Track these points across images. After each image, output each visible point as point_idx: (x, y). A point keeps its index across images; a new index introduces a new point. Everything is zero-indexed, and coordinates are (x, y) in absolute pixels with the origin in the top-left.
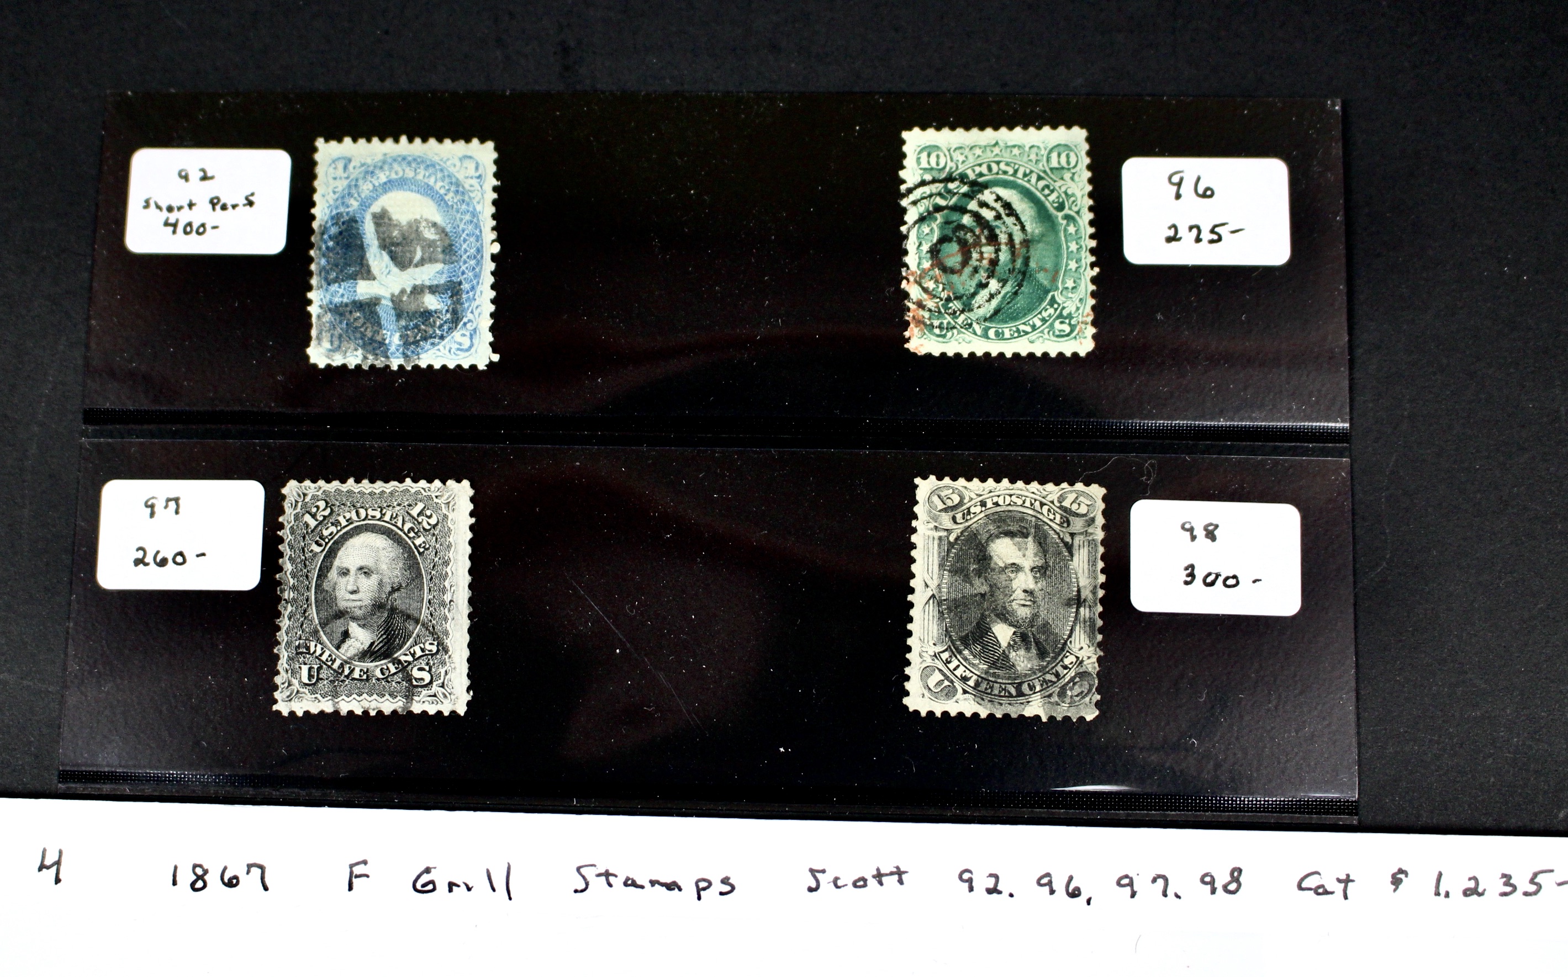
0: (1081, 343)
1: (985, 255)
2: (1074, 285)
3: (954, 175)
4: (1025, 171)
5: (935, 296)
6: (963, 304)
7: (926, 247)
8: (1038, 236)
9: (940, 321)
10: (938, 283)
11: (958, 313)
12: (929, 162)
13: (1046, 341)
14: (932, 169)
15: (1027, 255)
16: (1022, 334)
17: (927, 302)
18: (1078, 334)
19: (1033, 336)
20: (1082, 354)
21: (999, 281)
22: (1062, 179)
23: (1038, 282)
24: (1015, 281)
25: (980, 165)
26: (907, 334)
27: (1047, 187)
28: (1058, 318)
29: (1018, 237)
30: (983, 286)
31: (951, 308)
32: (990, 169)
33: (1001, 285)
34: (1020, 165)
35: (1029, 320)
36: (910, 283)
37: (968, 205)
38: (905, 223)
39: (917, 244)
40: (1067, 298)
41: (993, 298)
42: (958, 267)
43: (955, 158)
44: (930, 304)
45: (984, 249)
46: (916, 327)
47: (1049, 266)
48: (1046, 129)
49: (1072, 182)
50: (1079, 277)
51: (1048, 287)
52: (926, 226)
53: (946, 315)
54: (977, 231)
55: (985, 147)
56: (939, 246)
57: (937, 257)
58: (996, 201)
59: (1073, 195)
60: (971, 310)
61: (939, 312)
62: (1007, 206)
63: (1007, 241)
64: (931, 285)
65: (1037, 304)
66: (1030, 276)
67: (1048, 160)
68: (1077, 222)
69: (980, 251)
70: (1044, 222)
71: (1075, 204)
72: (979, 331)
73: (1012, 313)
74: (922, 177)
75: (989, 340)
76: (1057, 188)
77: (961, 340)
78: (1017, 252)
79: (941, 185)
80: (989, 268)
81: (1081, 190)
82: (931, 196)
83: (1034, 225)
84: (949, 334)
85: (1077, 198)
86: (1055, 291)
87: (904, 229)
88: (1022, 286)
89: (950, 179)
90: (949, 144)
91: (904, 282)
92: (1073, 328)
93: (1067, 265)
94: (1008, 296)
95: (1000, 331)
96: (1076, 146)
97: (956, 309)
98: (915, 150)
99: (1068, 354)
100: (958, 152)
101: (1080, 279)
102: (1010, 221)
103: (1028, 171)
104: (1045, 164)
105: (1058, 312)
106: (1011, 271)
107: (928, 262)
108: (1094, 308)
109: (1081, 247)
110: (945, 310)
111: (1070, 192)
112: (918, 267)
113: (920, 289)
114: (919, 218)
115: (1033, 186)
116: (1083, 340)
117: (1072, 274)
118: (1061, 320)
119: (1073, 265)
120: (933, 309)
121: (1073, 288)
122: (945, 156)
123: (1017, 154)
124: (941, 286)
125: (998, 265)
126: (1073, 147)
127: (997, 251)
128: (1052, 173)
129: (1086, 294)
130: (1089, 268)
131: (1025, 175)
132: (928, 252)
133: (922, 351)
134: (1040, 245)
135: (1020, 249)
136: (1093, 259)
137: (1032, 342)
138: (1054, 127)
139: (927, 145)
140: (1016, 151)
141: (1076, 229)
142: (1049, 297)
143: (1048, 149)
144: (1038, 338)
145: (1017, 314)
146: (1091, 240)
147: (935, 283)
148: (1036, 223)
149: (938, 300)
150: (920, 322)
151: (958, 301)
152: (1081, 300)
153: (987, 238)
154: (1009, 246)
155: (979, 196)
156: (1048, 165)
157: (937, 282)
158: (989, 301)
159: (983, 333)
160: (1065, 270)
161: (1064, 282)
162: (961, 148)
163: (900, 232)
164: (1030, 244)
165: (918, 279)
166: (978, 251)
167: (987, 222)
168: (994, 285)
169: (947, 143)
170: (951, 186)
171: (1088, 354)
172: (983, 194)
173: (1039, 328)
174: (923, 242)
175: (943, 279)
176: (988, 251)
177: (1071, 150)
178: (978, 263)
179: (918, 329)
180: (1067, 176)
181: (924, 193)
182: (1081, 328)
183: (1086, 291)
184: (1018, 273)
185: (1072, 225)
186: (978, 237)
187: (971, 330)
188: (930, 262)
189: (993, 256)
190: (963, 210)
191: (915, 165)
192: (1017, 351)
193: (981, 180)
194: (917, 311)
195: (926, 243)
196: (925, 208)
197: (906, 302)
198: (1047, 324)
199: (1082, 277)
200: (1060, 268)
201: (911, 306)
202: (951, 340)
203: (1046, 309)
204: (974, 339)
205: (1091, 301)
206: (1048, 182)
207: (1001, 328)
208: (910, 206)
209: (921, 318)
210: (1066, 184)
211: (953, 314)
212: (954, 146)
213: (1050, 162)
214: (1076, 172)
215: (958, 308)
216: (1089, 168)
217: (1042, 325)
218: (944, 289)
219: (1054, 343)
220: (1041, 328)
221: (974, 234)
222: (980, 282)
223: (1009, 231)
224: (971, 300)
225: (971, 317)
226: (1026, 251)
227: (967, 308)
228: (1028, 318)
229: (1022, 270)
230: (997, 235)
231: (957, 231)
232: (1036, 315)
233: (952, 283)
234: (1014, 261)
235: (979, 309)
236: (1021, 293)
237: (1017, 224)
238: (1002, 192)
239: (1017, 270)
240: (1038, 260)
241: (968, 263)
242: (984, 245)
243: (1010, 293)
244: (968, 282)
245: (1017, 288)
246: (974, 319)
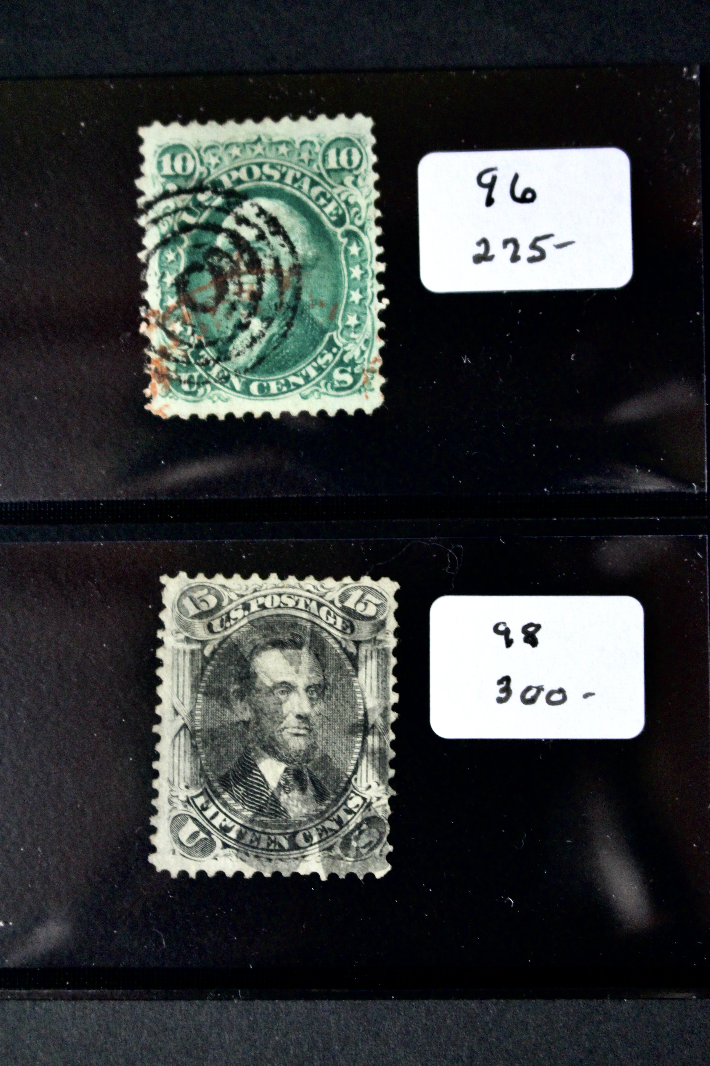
0: (367, 397)
1: (246, 287)
2: (358, 323)
3: (205, 182)
4: (295, 175)
5: (182, 342)
6: (219, 351)
7: (170, 279)
8: (311, 260)
9: (188, 374)
10: (186, 324)
11: (212, 362)
12: (173, 168)
13: (322, 396)
14: (177, 176)
15: (298, 285)
16: (292, 387)
17: (173, 350)
18: (363, 386)
19: (306, 390)
20: (369, 410)
21: (263, 320)
22: (342, 183)
23: (312, 319)
24: (284, 320)
25: (238, 169)
26: (148, 392)
27: (323, 194)
28: (337, 365)
29: (286, 262)
30: (243, 326)
31: (202, 357)
32: (250, 173)
33: (265, 324)
34: (288, 167)
35: (301, 370)
36: (151, 326)
37: (222, 220)
38: (143, 248)
39: (159, 275)
40: (349, 339)
42: (211, 303)
43: (206, 160)
44: (177, 352)
45: (244, 279)
46: (159, 382)
47: (325, 296)
48: (322, 119)
49: (355, 188)
50: (364, 311)
51: (325, 326)
52: (170, 251)
53: (197, 367)
54: (235, 255)
55: (244, 144)
56: (186, 277)
57: (184, 291)
58: (258, 215)
59: (356, 205)
60: (228, 359)
61: (188, 363)
62: (273, 221)
63: (272, 268)
64: (177, 328)
66: (302, 312)
67: (325, 160)
68: (361, 240)
69: (239, 281)
70: (319, 241)
71: (358, 216)
72: (238, 386)
73: (280, 361)
74: (164, 187)
75: (251, 398)
76: (336, 196)
77: (215, 399)
78: (285, 281)
80: (249, 304)
82: (176, 211)
83: (307, 246)
84: (201, 391)
85: (360, 209)
86: (333, 330)
87: (142, 256)
88: (292, 325)
89: (200, 188)
90: (199, 142)
91: (143, 325)
92: (356, 377)
93: (349, 296)
94: (274, 339)
95: (265, 384)
96: (359, 140)
97: (209, 358)
98: (156, 152)
99: (351, 411)
100: (209, 153)
101: (365, 314)
102: (276, 241)
103: (298, 175)
104: (321, 165)
105: (338, 358)
106: (278, 307)
107: (172, 297)
108: (382, 351)
109: (366, 272)
110: (195, 360)
111: (351, 201)
112: (161, 305)
113: (164, 333)
114: (161, 241)
115: (304, 194)
116: (369, 394)
117: (355, 308)
118: (342, 368)
120: (180, 358)
121: (357, 326)
122: (194, 158)
123: (285, 153)
124: (190, 329)
126: (356, 141)
127: (260, 281)
128: (330, 176)
129: (373, 334)
130: (376, 299)
131: (295, 180)
132: (172, 285)
133: (168, 413)
134: (315, 272)
135: (289, 277)
136: (381, 287)
137: (305, 398)
138: (332, 116)
139: (171, 143)
140: (283, 149)
141: (360, 249)
142: (326, 338)
143: (324, 145)
144: (312, 392)
145: (286, 362)
146: (380, 264)
147: (182, 324)
148: (309, 243)
149: (186, 347)
150: (163, 376)
151: (212, 348)
152: (366, 342)
153: (247, 265)
154: (275, 274)
155: (238, 210)
156: (324, 166)
157: (184, 323)
158: (250, 346)
159: (244, 388)
160: (347, 302)
161: (344, 318)
162: (213, 147)
163: (137, 259)
164: (301, 270)
165: (161, 321)
166: (237, 282)
167: (248, 243)
168: (256, 325)
169: (196, 141)
170: (202, 197)
171: (376, 411)
172: (242, 207)
173: (314, 379)
174: (167, 273)
175: (192, 319)
176: (249, 281)
177: (354, 145)
178: (236, 297)
179: (162, 385)
180: (348, 179)
181: (168, 207)
182: (367, 378)
183: (373, 329)
185: (355, 244)
186: (236, 263)
187: (228, 385)
189: (255, 287)
190: (217, 229)
191: (155, 171)
192: (285, 409)
193: (239, 188)
194: (160, 362)
195: (171, 274)
196: (169, 227)
197: (146, 351)
198: (324, 374)
199: (368, 312)
200: (340, 301)
201: (153, 355)
202: (203, 398)
203: (322, 355)
204: (232, 397)
205: (380, 343)
206: (325, 188)
207: (266, 381)
208: (150, 225)
209: (165, 371)
210: (347, 191)
211: (206, 365)
212: (204, 145)
213: (326, 162)
214: (360, 174)
215: (211, 357)
216: (376, 168)
217: (318, 376)
218: (193, 333)
219: (333, 399)
220: (317, 380)
221: (231, 260)
222: (240, 321)
223: (275, 255)
224: (228, 346)
225: (229, 369)
226: (296, 280)
227: (222, 357)
228: (300, 367)
229: (292, 305)
230: (259, 262)
231: (208, 257)
232: (310, 363)
233: (203, 324)
234: (281, 293)
235: (239, 357)
236: (291, 335)
237: (285, 244)
238: (266, 203)
239: (285, 305)
240: (312, 291)
241: (223, 298)
242: (244, 273)
243: (277, 336)
244: (224, 323)
245: (286, 328)
246: (232, 370)
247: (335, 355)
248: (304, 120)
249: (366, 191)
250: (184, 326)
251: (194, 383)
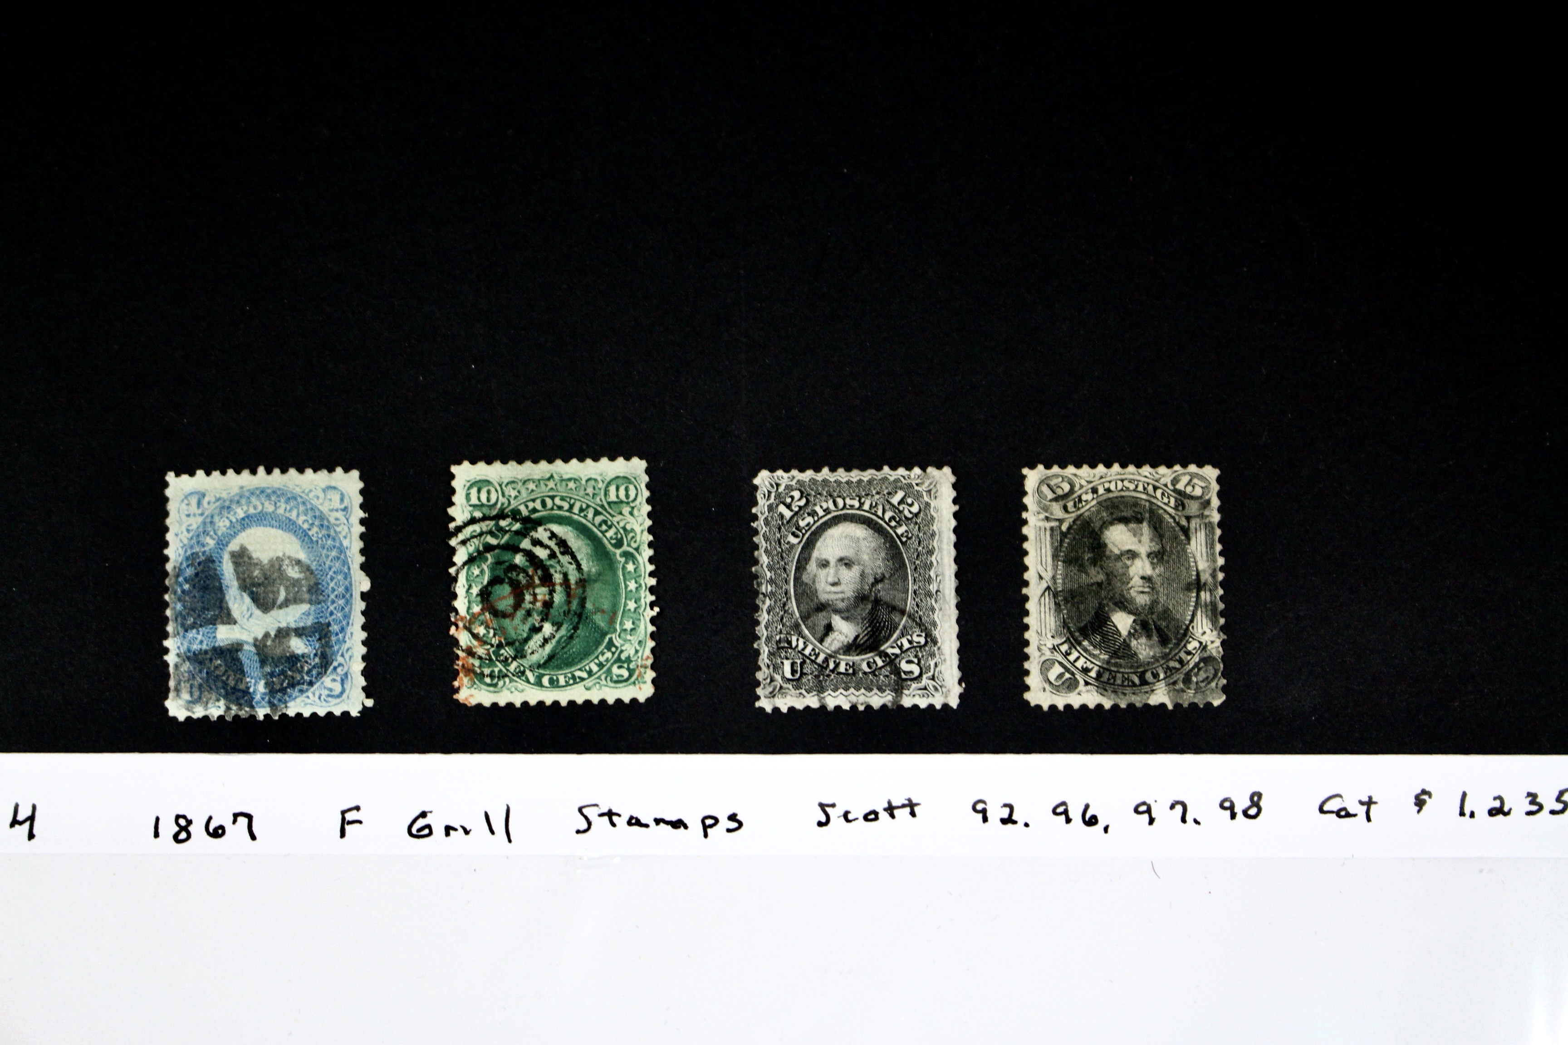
0: (640, 688)
1: (539, 597)
2: (632, 626)
3: (506, 511)
4: (582, 506)
5: (485, 643)
6: (516, 650)
7: (475, 590)
8: (594, 575)
9: (490, 670)
10: (489, 628)
11: (510, 660)
12: (479, 499)
13: (603, 688)
14: (483, 505)
15: (583, 596)
16: (578, 680)
17: (477, 650)
18: (637, 679)
19: (589, 683)
20: (642, 699)
21: (553, 625)
22: (621, 513)
23: (595, 624)
24: (571, 624)
25: (534, 500)
26: (456, 684)
27: (605, 522)
28: (615, 662)
29: (573, 577)
30: (536, 630)
31: (502, 655)
32: (544, 504)
33: (555, 628)
34: (575, 499)
35: (586, 665)
36: (459, 629)
37: (520, 542)
38: (454, 564)
39: (467, 587)
40: (625, 640)
41: (547, 643)
42: (510, 610)
43: (507, 494)
44: (481, 651)
45: (538, 591)
46: (466, 676)
47: (606, 605)
48: (604, 461)
49: (631, 517)
50: (638, 617)
51: (606, 629)
52: (476, 567)
53: (498, 663)
55: (539, 480)
56: (490, 588)
57: (488, 600)
58: (550, 538)
59: (632, 530)
60: (523, 656)
61: (490, 659)
62: (563, 544)
64: (481, 631)
65: (594, 648)
67: (606, 494)
68: (636, 559)
69: (534, 592)
70: (601, 560)
71: (634, 540)
72: (532, 679)
73: (567, 659)
74: (471, 515)
75: (543, 689)
76: (615, 523)
77: (513, 689)
78: (572, 592)
79: (492, 523)
80: (542, 611)
81: (641, 525)
82: (481, 534)
83: (591, 563)
84: (501, 683)
85: (636, 534)
87: (452, 571)
89: (502, 515)
90: (501, 478)
91: (453, 629)
92: (631, 672)
93: (626, 605)
95: (555, 678)
96: (635, 478)
97: (508, 656)
98: (465, 486)
99: (627, 700)
100: (510, 487)
101: (639, 620)
102: (565, 559)
103: (584, 506)
104: (603, 498)
105: (616, 655)
107: (478, 606)
108: (653, 650)
109: (640, 585)
110: (496, 658)
111: (628, 527)
112: (468, 612)
113: (470, 636)
114: (469, 559)
115: (589, 522)
116: (642, 686)
118: (619, 664)
119: (632, 605)
120: (484, 656)
121: (632, 630)
122: (497, 491)
123: (573, 488)
124: (492, 632)
125: (552, 607)
126: (633, 480)
127: (552, 592)
128: (610, 507)
129: (646, 636)
130: (648, 608)
131: (581, 510)
132: (477, 595)
133: (473, 702)
134: (597, 585)
135: (576, 589)
136: (653, 598)
137: (588, 689)
138: (612, 458)
139: (478, 478)
140: (571, 485)
141: (634, 566)
142: (607, 640)
143: (606, 482)
144: (595, 684)
145: (573, 660)
146: (651, 579)
147: (485, 628)
149: (489, 647)
150: (469, 671)
151: (510, 648)
152: (640, 642)
153: (540, 579)
154: (564, 586)
155: (533, 534)
156: (606, 499)
157: (487, 627)
158: (542, 646)
159: (537, 680)
160: (624, 610)
161: (621, 624)
162: (513, 482)
163: (450, 574)
165: (467, 625)
166: (532, 593)
167: (542, 561)
168: (548, 628)
169: (499, 477)
170: (503, 523)
171: (648, 700)
172: (537, 531)
173: (596, 673)
174: (473, 585)
176: (542, 592)
177: (630, 482)
178: (531, 606)
179: (468, 678)
180: (626, 510)
181: (475, 531)
182: (640, 672)
183: (646, 632)
184: (574, 615)
185: (631, 563)
186: (532, 578)
187: (524, 678)
188: (480, 606)
189: (547, 597)
190: (516, 549)
191: (464, 501)
192: (572, 698)
193: (534, 516)
194: (467, 659)
195: (476, 586)
196: (475, 548)
197: (455, 649)
198: (605, 669)
199: (642, 617)
200: (619, 609)
201: (461, 654)
202: (504, 689)
203: (603, 654)
204: (527, 688)
205: (651, 644)
206: (606, 517)
207: (556, 675)
208: (459, 545)
209: (470, 667)
210: (625, 519)
211: (505, 662)
212: (506, 482)
213: (608, 496)
214: (635, 506)
215: (509, 654)
216: (648, 501)
217: (599, 671)
218: (494, 636)
219: (612, 690)
220: (599, 674)
221: (527, 575)
222: (534, 625)
223: (564, 571)
224: (524, 647)
225: (524, 665)
226: (581, 592)
227: (519, 655)
228: (584, 664)
229: (578, 612)
230: (551, 576)
231: (508, 572)
232: (593, 660)
233: (504, 628)
234: (569, 602)
235: (533, 655)
236: (577, 637)
237: (573, 562)
238: (556, 528)
239: (572, 612)
240: (594, 600)
241: (520, 606)
242: (538, 586)
243: (565, 638)
244: (521, 627)
245: (572, 631)
246: (527, 666)
247: (613, 653)
248: (589, 461)
249: (640, 520)
250: (487, 629)
251: (495, 677)
